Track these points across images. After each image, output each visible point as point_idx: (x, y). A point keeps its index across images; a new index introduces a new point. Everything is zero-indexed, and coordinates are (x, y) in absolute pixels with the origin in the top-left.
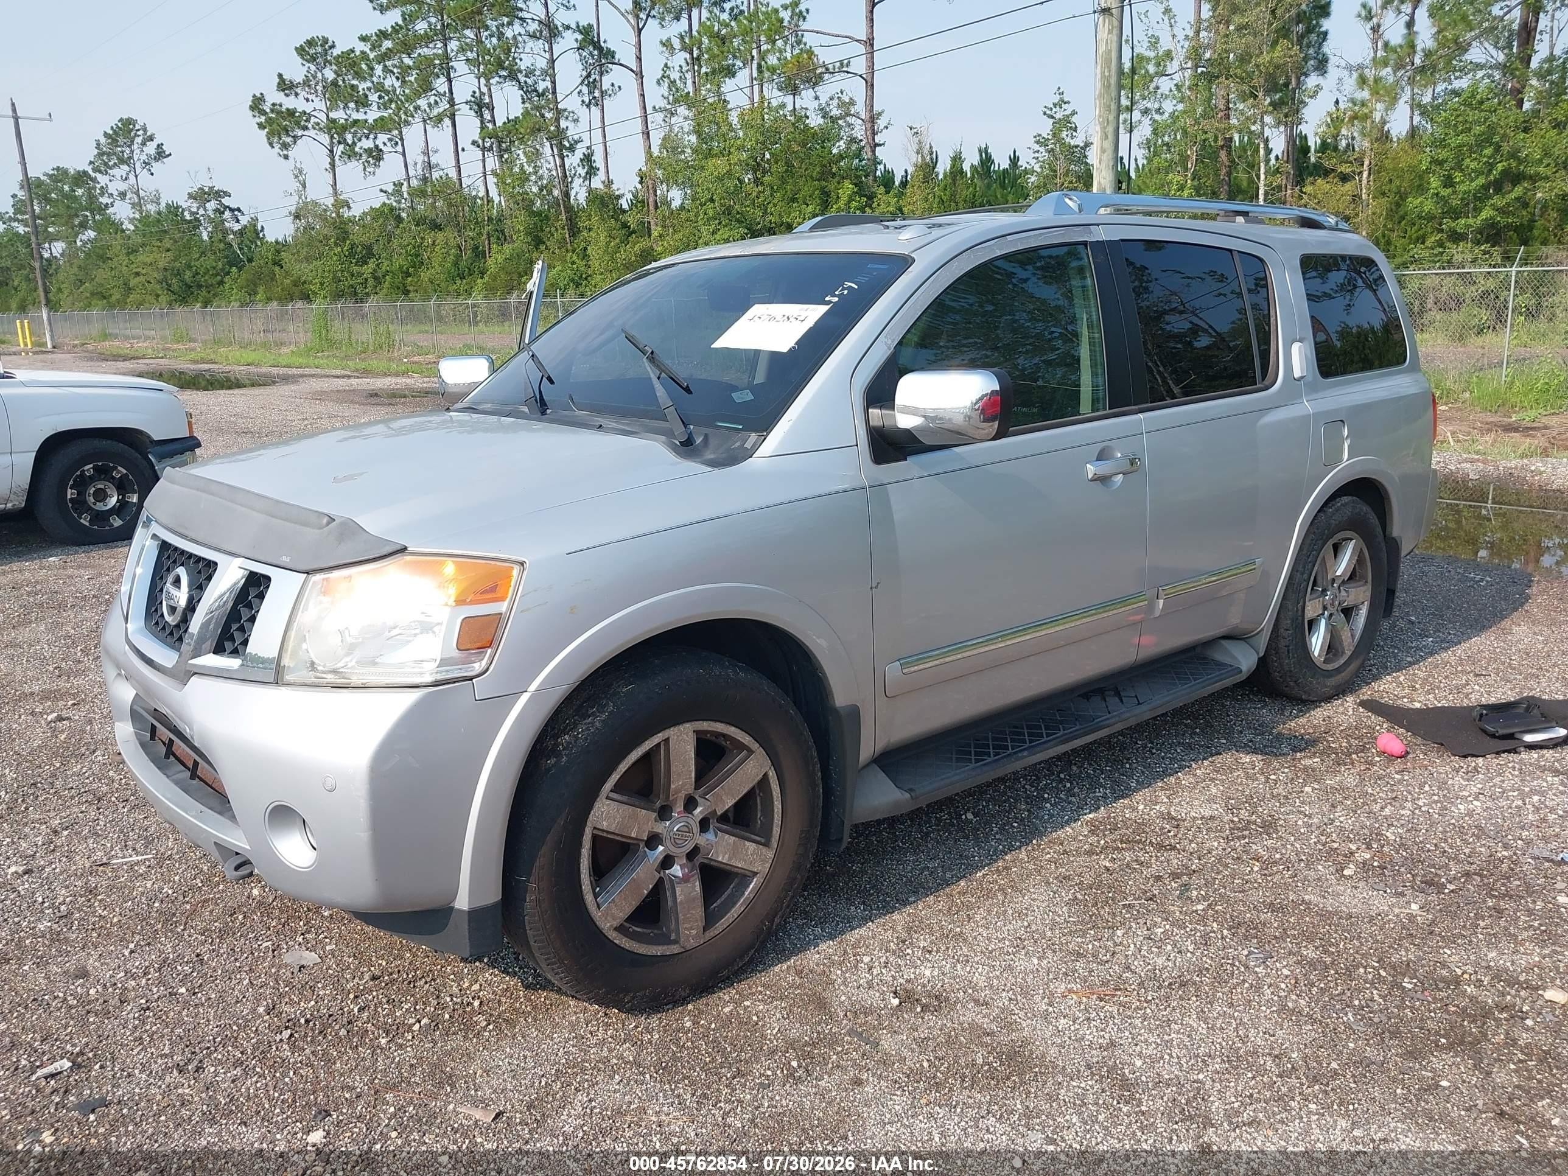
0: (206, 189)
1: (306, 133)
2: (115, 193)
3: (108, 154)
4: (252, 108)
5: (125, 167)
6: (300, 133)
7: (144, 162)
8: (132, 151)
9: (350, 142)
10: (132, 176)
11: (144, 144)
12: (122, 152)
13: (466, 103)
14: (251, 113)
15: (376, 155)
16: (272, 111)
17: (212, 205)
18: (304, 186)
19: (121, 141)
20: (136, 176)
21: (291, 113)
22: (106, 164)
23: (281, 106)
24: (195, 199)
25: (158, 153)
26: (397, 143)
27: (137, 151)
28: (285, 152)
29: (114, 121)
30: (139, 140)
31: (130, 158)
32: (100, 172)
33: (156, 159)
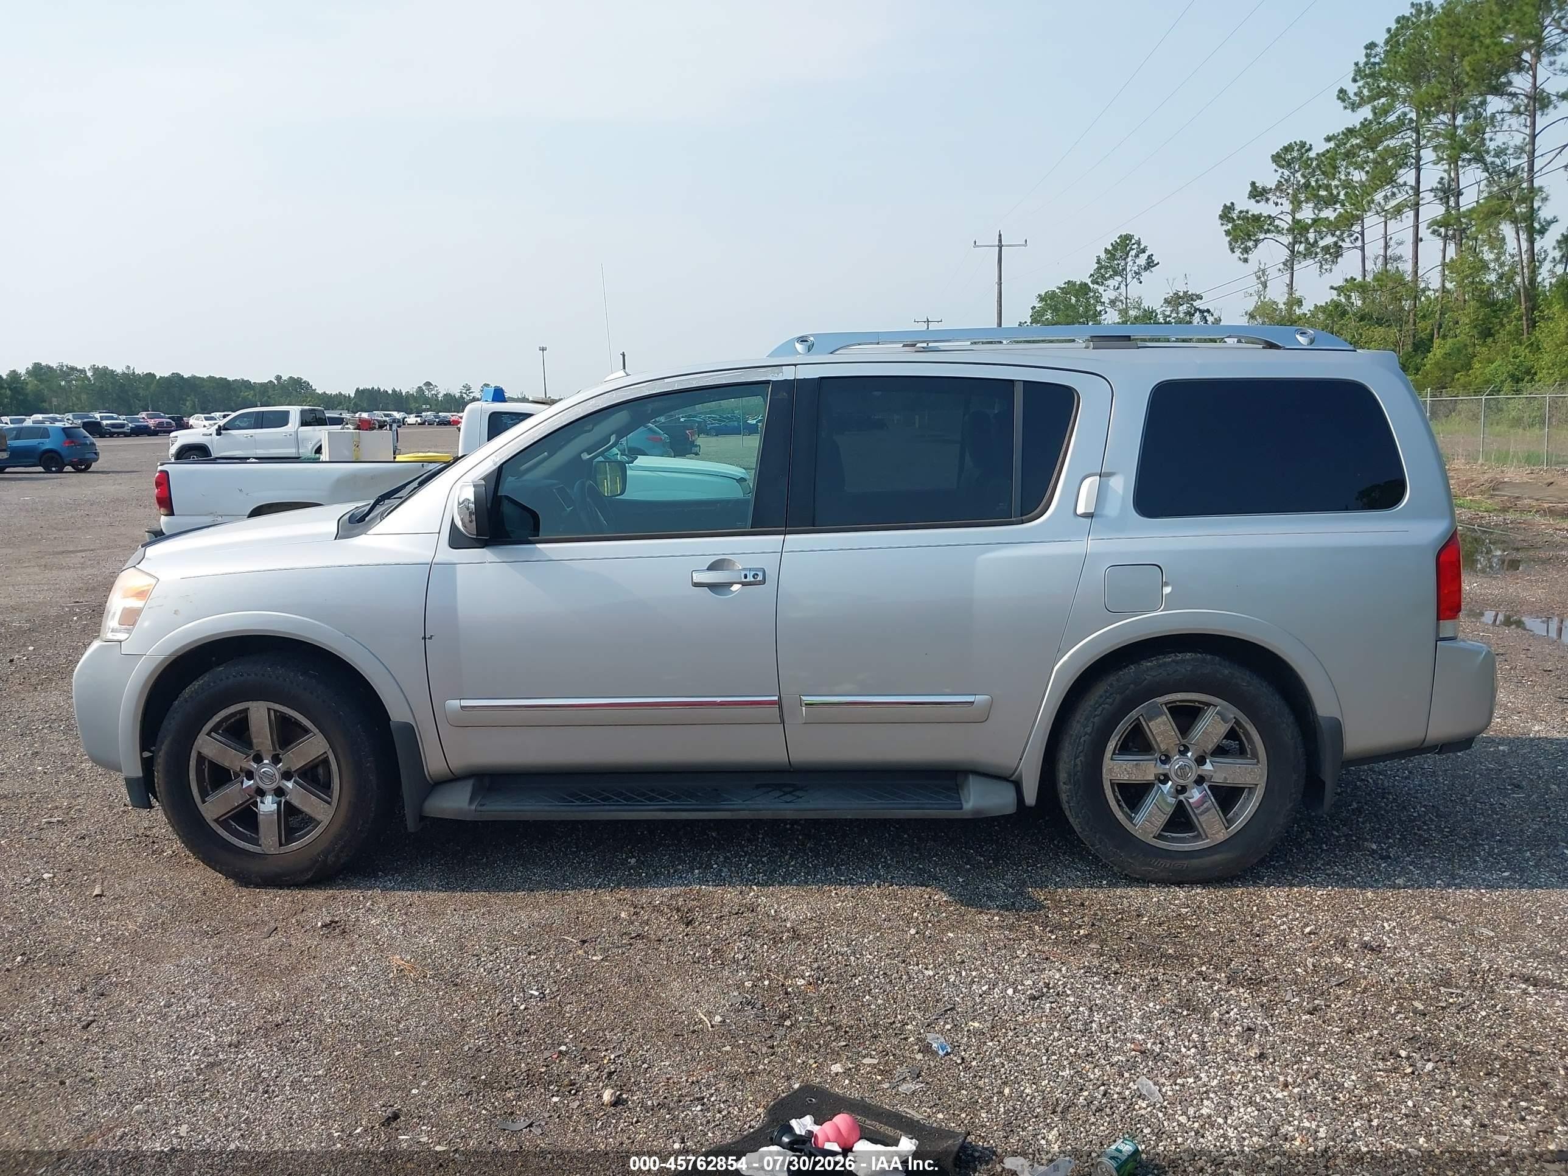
0: (1181, 294)
1: (1268, 236)
2: (1107, 301)
3: (1106, 268)
4: (1221, 217)
5: (1119, 278)
6: (1262, 236)
7: (1135, 273)
8: (1126, 264)
9: (1312, 241)
10: (1123, 286)
11: (1137, 256)
12: (1118, 264)
13: (1431, 191)
14: (1220, 222)
15: (1336, 252)
16: (1239, 218)
17: (1183, 308)
18: (1265, 286)
19: (1118, 254)
20: (1127, 286)
21: (1257, 218)
22: (1103, 276)
23: (1247, 212)
24: (1169, 303)
25: (1148, 263)
26: (1357, 238)
27: (1130, 263)
28: (1246, 256)
29: (1115, 238)
30: (1133, 253)
31: (1124, 269)
32: (1098, 283)
33: (1146, 269)
